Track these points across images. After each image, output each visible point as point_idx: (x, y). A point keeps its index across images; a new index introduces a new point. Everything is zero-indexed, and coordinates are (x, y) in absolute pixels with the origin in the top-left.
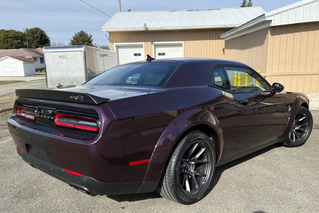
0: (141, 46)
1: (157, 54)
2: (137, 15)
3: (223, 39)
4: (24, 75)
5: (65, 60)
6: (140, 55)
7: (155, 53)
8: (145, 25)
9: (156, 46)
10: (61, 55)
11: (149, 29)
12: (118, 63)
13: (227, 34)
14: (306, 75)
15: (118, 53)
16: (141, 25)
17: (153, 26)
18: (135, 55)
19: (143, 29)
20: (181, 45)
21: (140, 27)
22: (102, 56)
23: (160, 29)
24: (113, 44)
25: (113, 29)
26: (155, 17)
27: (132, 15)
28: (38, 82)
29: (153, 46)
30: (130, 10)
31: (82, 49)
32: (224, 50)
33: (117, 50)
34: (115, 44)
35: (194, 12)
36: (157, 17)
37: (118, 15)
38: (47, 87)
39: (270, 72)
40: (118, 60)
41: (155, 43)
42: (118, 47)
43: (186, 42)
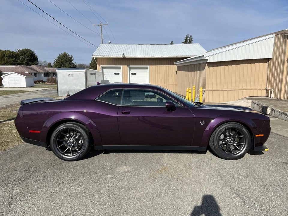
0: (120, 68)
1: (131, 74)
2: (117, 46)
3: (176, 65)
4: (26, 87)
5: (72, 78)
6: (118, 74)
7: (129, 73)
8: (123, 54)
9: (130, 68)
10: (69, 74)
11: (126, 57)
12: (103, 79)
13: (179, 63)
14: (228, 90)
15: (103, 73)
16: (120, 54)
17: (129, 55)
18: (115, 74)
19: (122, 57)
20: (147, 68)
21: (120, 55)
22: (91, 74)
23: (133, 57)
24: (100, 66)
25: (101, 56)
26: (129, 48)
27: (112, 46)
28: (41, 92)
29: (128, 68)
30: (110, 43)
31: (84, 71)
32: (176, 72)
33: (103, 71)
34: (101, 66)
35: (155, 45)
36: (130, 48)
37: (102, 46)
38: (58, 95)
39: (208, 88)
40: (103, 77)
41: (130, 66)
42: (103, 68)
43: (151, 66)
